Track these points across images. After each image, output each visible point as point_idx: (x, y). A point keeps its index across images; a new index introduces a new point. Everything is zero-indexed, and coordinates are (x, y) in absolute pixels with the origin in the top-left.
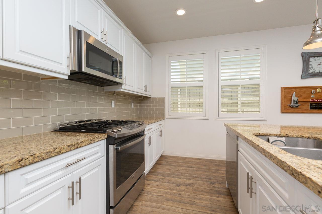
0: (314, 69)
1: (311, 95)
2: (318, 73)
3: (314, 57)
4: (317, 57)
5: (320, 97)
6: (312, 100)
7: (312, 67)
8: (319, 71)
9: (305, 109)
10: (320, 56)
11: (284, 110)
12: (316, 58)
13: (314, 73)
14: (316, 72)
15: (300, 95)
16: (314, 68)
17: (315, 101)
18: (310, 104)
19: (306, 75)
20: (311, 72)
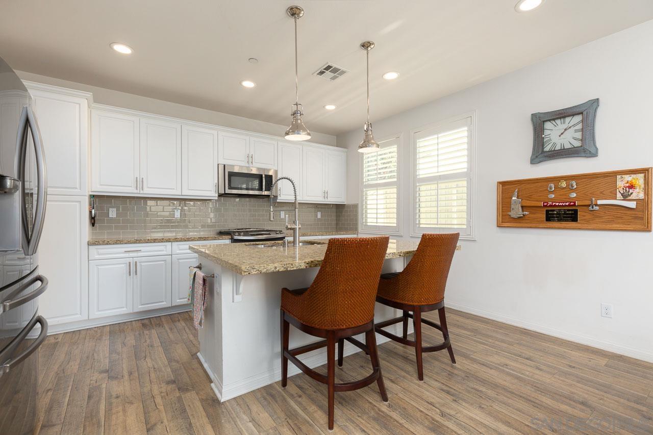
0: (555, 144)
1: (548, 195)
2: (561, 149)
3: (554, 120)
4: (560, 118)
5: (565, 197)
6: (545, 204)
7: (551, 140)
8: (564, 146)
9: (537, 221)
10: (564, 117)
11: (502, 223)
12: (558, 121)
13: (554, 150)
14: (558, 148)
15: (528, 195)
16: (553, 141)
17: (551, 206)
18: (546, 210)
19: (537, 157)
20: (547, 149)
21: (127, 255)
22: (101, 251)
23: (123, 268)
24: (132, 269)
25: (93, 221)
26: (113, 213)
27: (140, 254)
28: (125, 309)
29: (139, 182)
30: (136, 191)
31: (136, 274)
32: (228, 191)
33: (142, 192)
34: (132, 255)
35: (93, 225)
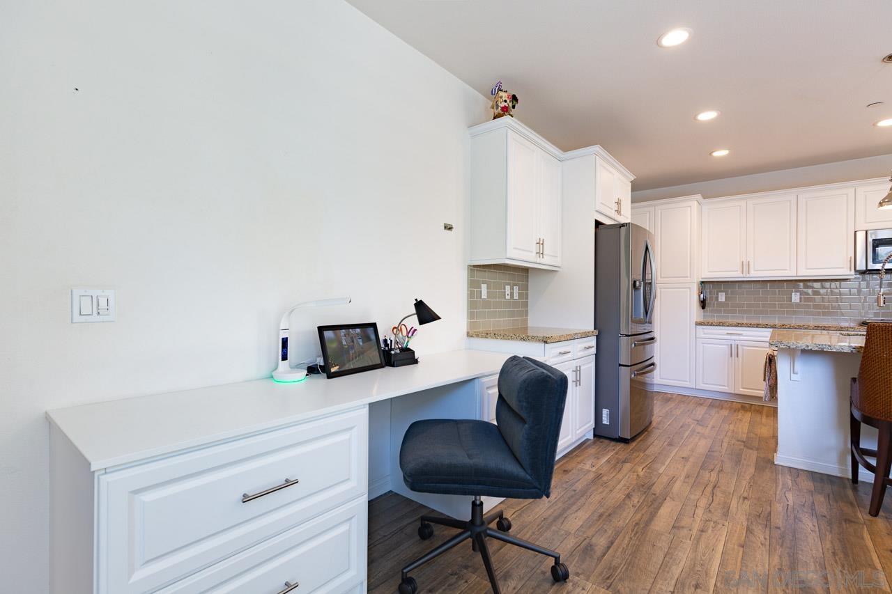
21: (729, 337)
22: (706, 331)
23: (726, 349)
24: (734, 352)
25: (703, 304)
26: (722, 297)
27: (741, 338)
28: (726, 388)
29: (746, 266)
30: (741, 275)
31: (737, 356)
32: (872, 266)
33: (748, 275)
34: (734, 337)
35: (703, 307)
